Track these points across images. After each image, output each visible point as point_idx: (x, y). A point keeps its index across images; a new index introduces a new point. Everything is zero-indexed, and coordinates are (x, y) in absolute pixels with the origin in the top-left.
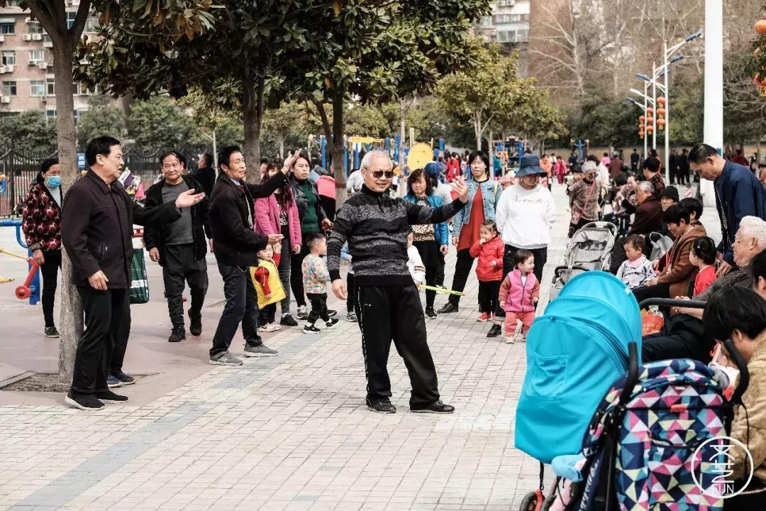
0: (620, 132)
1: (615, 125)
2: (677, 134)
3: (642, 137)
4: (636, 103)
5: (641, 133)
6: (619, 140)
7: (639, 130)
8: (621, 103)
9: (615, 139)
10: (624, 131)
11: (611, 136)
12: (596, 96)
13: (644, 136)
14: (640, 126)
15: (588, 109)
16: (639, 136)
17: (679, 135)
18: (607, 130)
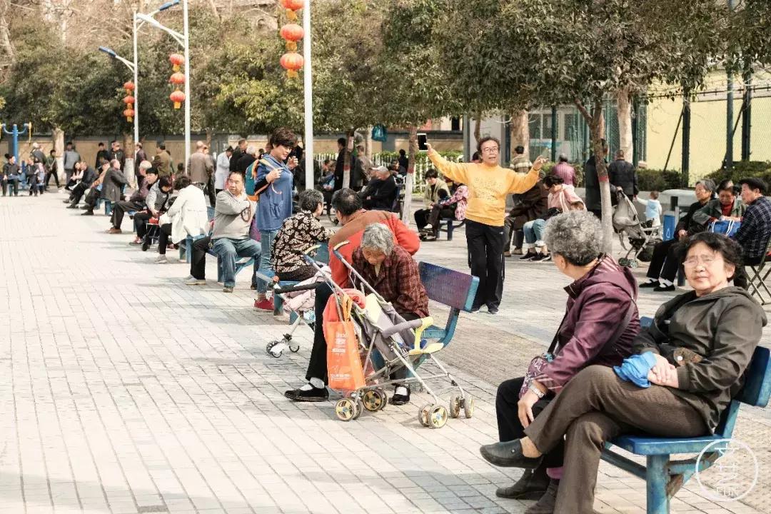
0: (88, 111)
1: (78, 98)
2: (270, 103)
3: (129, 120)
4: (117, 57)
5: (127, 112)
6: (87, 125)
7: (125, 107)
8: (87, 57)
9: (78, 123)
10: (95, 110)
11: (71, 116)
12: (39, 48)
13: (133, 117)
14: (127, 99)
15: (23, 69)
16: (125, 117)
17: (275, 106)
18: (62, 106)
